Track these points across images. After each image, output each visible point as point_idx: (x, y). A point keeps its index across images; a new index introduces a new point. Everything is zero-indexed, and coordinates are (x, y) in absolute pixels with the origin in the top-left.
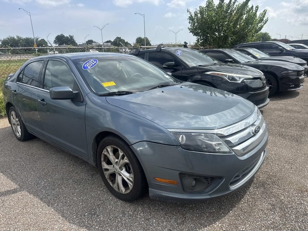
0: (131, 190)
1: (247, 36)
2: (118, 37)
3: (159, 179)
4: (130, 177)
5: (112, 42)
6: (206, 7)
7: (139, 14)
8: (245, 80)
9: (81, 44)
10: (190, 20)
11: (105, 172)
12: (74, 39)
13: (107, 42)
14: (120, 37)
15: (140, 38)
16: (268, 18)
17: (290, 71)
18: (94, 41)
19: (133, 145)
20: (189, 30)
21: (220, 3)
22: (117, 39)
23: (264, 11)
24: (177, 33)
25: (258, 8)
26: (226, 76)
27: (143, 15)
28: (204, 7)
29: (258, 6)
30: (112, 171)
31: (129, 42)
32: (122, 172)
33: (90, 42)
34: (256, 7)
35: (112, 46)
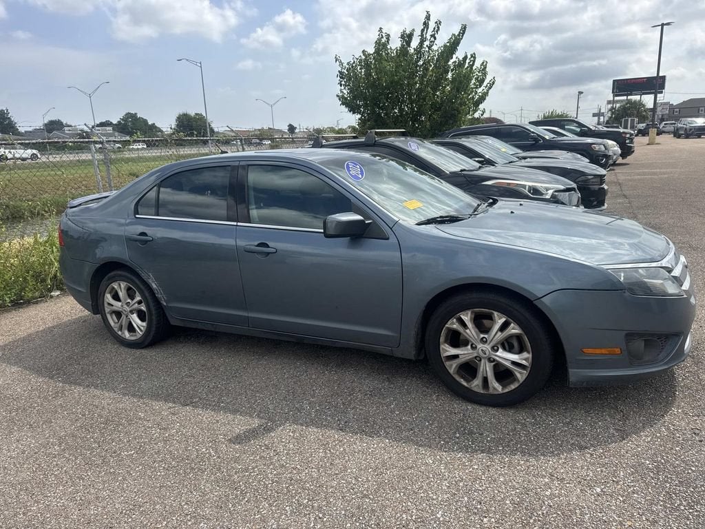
0: (521, 382)
1: (459, 113)
2: (129, 113)
3: (590, 351)
4: (521, 359)
5: (116, 125)
6: (374, 53)
7: (187, 60)
8: (557, 194)
9: (30, 129)
10: (340, 77)
11: (447, 364)
12: (12, 119)
13: (102, 125)
14: (136, 114)
15: (185, 115)
16: (494, 78)
17: (590, 177)
18: (64, 123)
19: (542, 299)
20: (340, 100)
21: (402, 45)
22: (128, 118)
23: (483, 63)
24: (275, 104)
25: (475, 58)
26: (524, 186)
27: (199, 65)
28: (372, 53)
29: (474, 54)
30: (471, 357)
31: (158, 125)
32: (498, 354)
33: (54, 126)
34: (472, 56)
35: (116, 134)
